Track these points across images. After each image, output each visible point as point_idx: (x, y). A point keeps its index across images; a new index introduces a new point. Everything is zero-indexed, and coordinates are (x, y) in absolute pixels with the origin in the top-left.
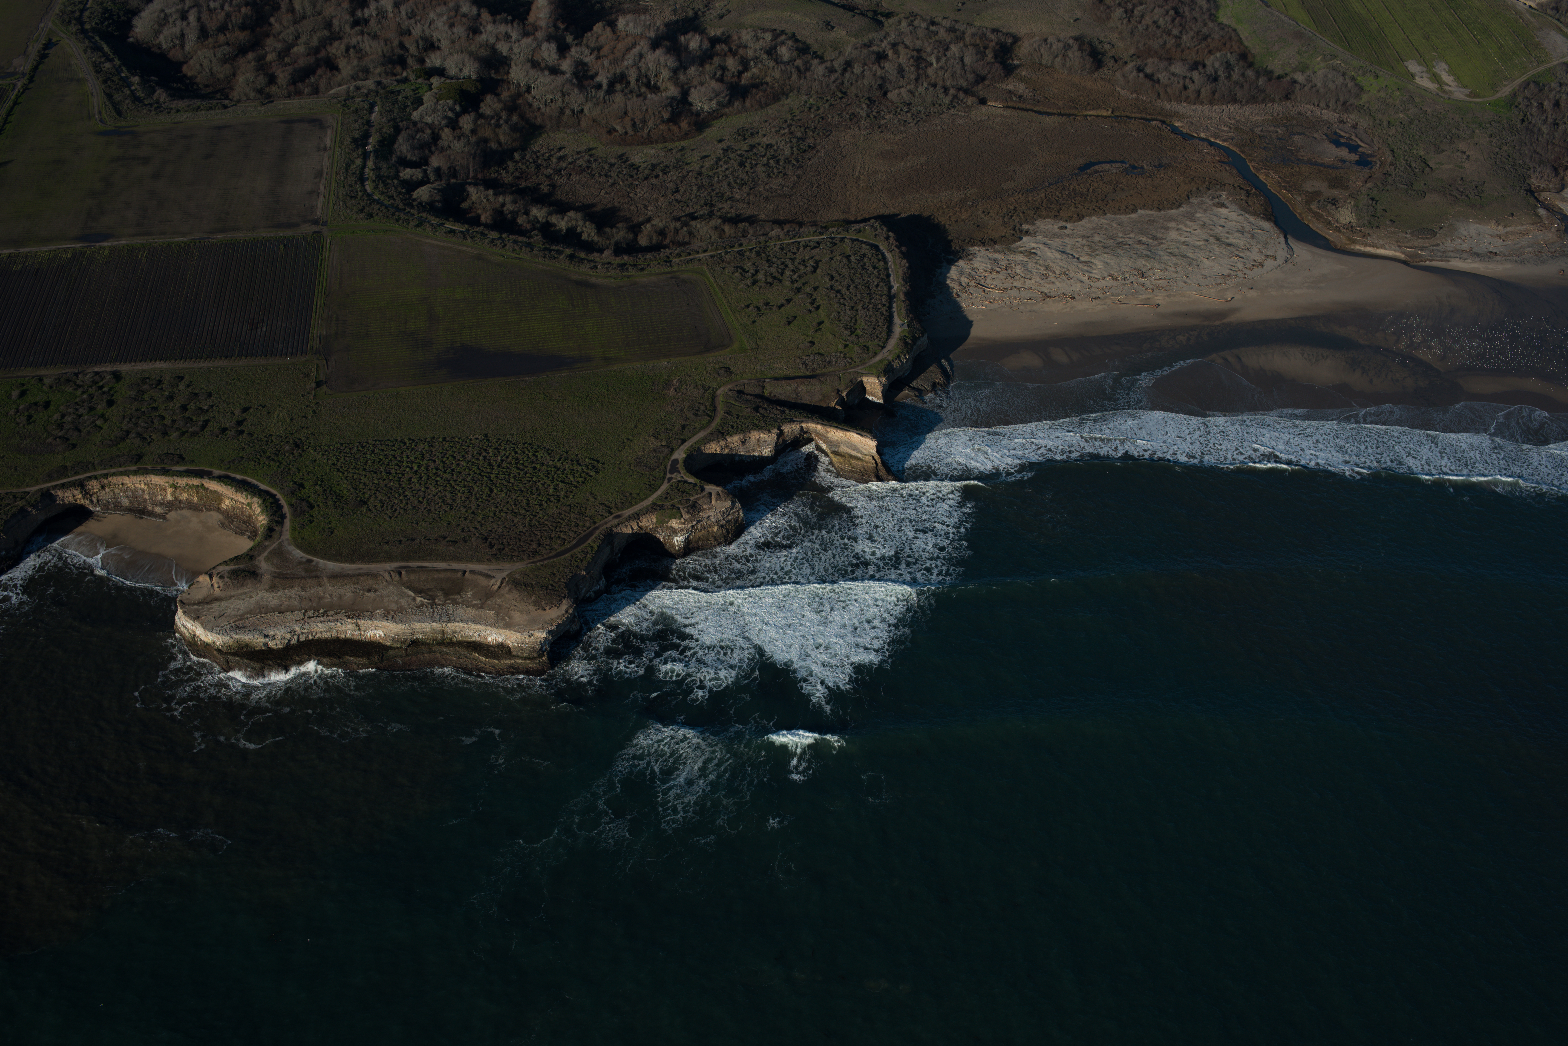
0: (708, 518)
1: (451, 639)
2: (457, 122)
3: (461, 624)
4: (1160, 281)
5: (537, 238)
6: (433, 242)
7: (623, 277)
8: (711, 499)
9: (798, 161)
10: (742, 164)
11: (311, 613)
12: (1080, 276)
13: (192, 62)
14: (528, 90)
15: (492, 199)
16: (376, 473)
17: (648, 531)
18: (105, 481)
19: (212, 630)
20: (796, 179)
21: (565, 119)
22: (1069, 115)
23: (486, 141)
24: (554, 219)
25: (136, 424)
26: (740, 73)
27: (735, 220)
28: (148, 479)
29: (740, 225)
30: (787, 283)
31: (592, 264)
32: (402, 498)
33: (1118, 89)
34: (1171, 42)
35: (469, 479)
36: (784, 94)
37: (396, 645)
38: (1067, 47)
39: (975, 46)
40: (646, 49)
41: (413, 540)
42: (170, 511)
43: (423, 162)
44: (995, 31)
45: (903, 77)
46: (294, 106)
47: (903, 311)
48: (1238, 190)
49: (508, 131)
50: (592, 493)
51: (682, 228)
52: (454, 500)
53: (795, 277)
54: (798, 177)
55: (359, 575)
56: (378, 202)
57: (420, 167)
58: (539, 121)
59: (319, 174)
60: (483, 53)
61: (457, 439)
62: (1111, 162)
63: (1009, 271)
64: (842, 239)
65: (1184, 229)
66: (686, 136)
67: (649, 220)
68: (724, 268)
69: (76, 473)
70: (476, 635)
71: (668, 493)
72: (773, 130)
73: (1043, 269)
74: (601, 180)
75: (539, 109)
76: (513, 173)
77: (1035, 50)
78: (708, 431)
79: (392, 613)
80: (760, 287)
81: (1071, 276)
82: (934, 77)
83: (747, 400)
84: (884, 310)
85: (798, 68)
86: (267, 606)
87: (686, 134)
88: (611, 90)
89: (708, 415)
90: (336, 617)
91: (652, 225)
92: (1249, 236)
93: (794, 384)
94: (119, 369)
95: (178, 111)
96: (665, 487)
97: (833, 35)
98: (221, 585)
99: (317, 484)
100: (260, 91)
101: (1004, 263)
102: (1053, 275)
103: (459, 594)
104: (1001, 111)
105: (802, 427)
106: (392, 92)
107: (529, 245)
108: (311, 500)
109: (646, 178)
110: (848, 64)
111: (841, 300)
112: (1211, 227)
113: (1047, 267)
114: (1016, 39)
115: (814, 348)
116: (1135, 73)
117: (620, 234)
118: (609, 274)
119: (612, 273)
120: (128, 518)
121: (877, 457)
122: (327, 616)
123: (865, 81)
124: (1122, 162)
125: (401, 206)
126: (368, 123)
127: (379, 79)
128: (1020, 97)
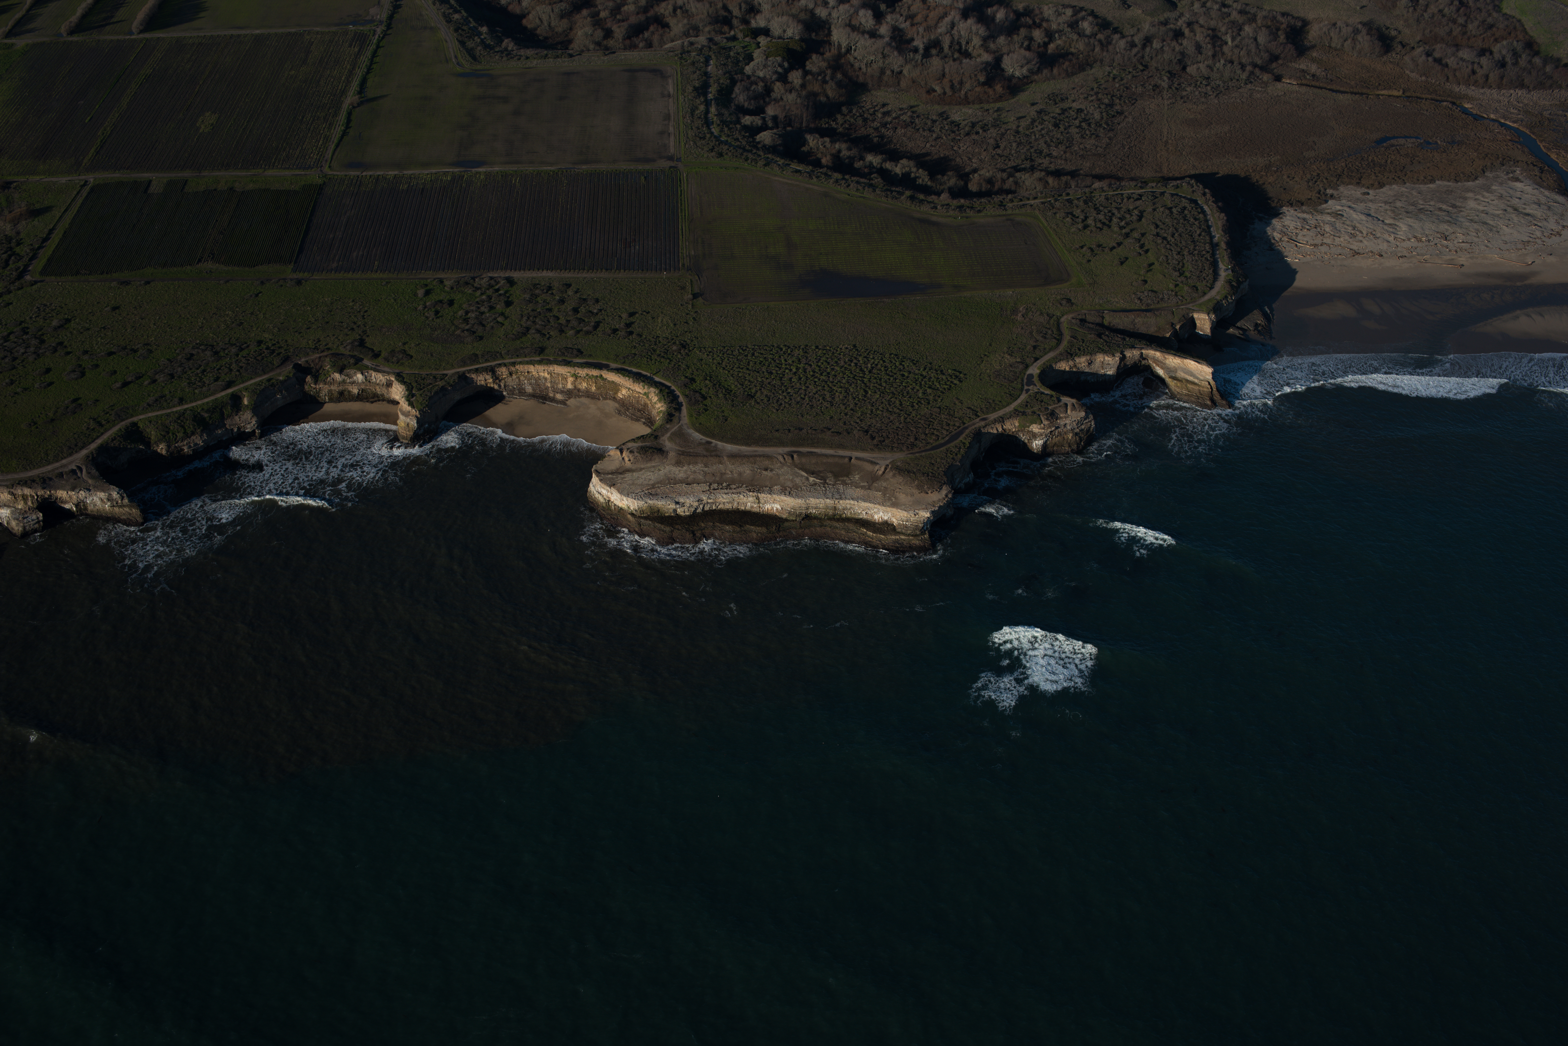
0: (1065, 425)
1: (841, 515)
2: (786, 77)
3: (852, 502)
4: (1463, 244)
5: (877, 180)
6: (781, 180)
7: (962, 217)
8: (1067, 409)
9: (1108, 125)
10: (1056, 125)
11: (715, 486)
12: (1386, 236)
13: (531, 16)
14: (849, 50)
15: (828, 145)
16: (758, 372)
17: (1011, 433)
18: (513, 369)
19: (628, 495)
20: (1108, 141)
21: (885, 78)
22: (1362, 94)
23: (815, 95)
24: (888, 165)
25: (534, 322)
26: (1046, 45)
27: (1057, 174)
28: (551, 368)
29: (1062, 178)
30: (1116, 229)
31: (932, 205)
32: (785, 394)
33: (1407, 72)
34: (1457, 30)
35: (844, 381)
36: (1088, 65)
37: (791, 518)
38: (1356, 31)
39: (1268, 27)
40: (958, 18)
41: (801, 429)
42: (569, 398)
43: (759, 111)
44: (1283, 14)
45: (1201, 54)
46: (636, 57)
47: (1226, 258)
48: (1531, 166)
49: (834, 87)
50: (958, 399)
51: (1008, 178)
52: (833, 398)
53: (1123, 223)
54: (1110, 138)
55: (756, 456)
56: (726, 143)
57: (759, 115)
58: (861, 79)
59: (667, 117)
60: (803, 16)
61: (828, 348)
62: (1405, 137)
63: (1319, 229)
64: (1162, 194)
65: (1482, 199)
66: (1000, 98)
67: (975, 171)
68: (1055, 214)
69: (487, 361)
70: (864, 513)
71: (1027, 402)
72: (1082, 97)
73: (1350, 228)
74: (925, 134)
75: (860, 69)
76: (842, 125)
77: (1325, 33)
78: (1057, 352)
79: (789, 489)
80: (1091, 232)
81: (1378, 236)
82: (1230, 54)
83: (1089, 328)
84: (1208, 256)
85: (1100, 41)
86: (675, 478)
87: (1001, 97)
88: (927, 54)
89: (1055, 338)
90: (738, 490)
91: (980, 175)
92: (1546, 208)
93: (1132, 316)
94: (511, 275)
95: (527, 58)
96: (1023, 397)
97: (1129, 13)
98: (632, 459)
99: (706, 379)
100: (598, 44)
101: (1313, 222)
102: (1360, 235)
103: (847, 476)
104: (1296, 88)
105: (1142, 353)
106: (724, 49)
107: (871, 185)
108: (703, 392)
109: (968, 134)
110: (1148, 40)
111: (1168, 246)
112: (1508, 198)
113: (1354, 228)
114: (1305, 23)
115: (1146, 286)
116: (1424, 57)
117: (951, 180)
118: (948, 214)
119: (951, 213)
120: (532, 403)
121: (1213, 383)
122: (730, 489)
123: (1165, 56)
124: (1417, 138)
125: (748, 147)
126: (706, 74)
127: (708, 37)
128: (1313, 76)
